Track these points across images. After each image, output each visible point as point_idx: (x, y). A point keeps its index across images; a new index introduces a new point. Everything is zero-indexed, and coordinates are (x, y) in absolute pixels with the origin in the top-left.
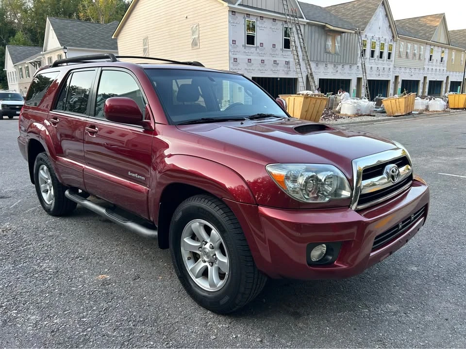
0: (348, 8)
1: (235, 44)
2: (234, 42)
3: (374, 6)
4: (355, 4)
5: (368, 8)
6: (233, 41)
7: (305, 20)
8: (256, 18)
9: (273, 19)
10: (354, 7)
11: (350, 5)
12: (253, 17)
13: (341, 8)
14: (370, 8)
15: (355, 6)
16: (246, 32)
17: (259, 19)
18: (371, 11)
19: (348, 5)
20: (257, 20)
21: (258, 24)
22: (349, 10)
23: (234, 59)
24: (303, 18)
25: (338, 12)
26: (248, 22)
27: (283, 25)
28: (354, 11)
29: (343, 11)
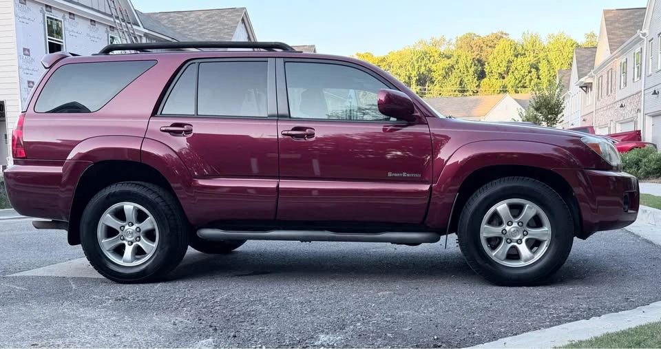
0: (190, 20)
1: (29, 55)
2: (26, 51)
3: (231, 23)
4: (200, 15)
5: (222, 24)
6: (24, 49)
7: (141, 29)
8: (62, 14)
9: (91, 20)
10: (200, 20)
11: (193, 15)
12: (57, 12)
13: (178, 17)
14: (226, 25)
15: (201, 18)
16: (48, 37)
17: (67, 16)
18: (228, 29)
19: (190, 14)
20: (64, 17)
21: (67, 26)
22: (192, 23)
23: (29, 82)
24: (139, 26)
25: (173, 22)
26: (49, 20)
27: (107, 32)
28: (201, 26)
29: (182, 22)
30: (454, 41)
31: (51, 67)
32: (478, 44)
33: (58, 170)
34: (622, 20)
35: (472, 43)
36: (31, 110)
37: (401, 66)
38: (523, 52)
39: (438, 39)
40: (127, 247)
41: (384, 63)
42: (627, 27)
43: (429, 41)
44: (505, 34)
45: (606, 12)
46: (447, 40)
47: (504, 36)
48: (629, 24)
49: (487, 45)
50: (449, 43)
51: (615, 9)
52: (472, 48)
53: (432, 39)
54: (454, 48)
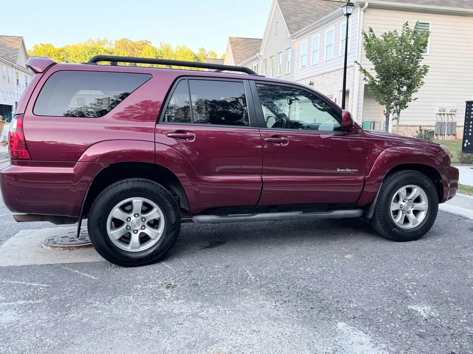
30: (114, 43)
31: (44, 72)
32: (131, 46)
33: (70, 170)
34: (240, 44)
35: (127, 45)
36: (29, 113)
37: (76, 57)
38: (161, 55)
39: (102, 40)
40: (133, 235)
41: (63, 53)
42: (244, 49)
43: (96, 40)
44: (149, 42)
45: (230, 38)
46: (109, 41)
47: (148, 43)
48: (244, 47)
49: (137, 48)
50: (110, 44)
51: (235, 37)
52: (127, 49)
53: (98, 39)
54: (114, 47)
